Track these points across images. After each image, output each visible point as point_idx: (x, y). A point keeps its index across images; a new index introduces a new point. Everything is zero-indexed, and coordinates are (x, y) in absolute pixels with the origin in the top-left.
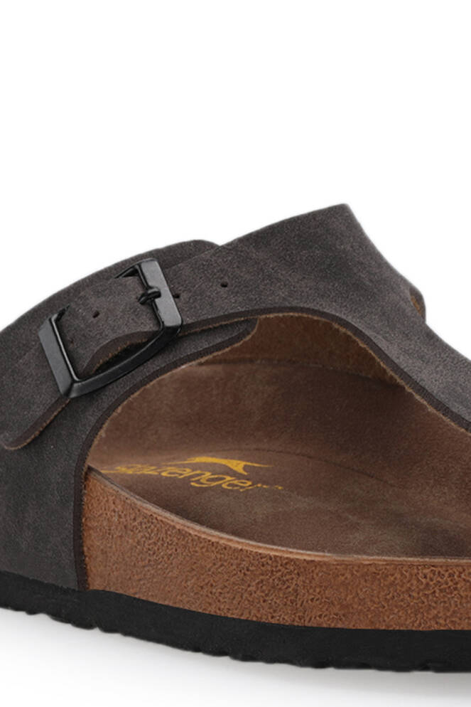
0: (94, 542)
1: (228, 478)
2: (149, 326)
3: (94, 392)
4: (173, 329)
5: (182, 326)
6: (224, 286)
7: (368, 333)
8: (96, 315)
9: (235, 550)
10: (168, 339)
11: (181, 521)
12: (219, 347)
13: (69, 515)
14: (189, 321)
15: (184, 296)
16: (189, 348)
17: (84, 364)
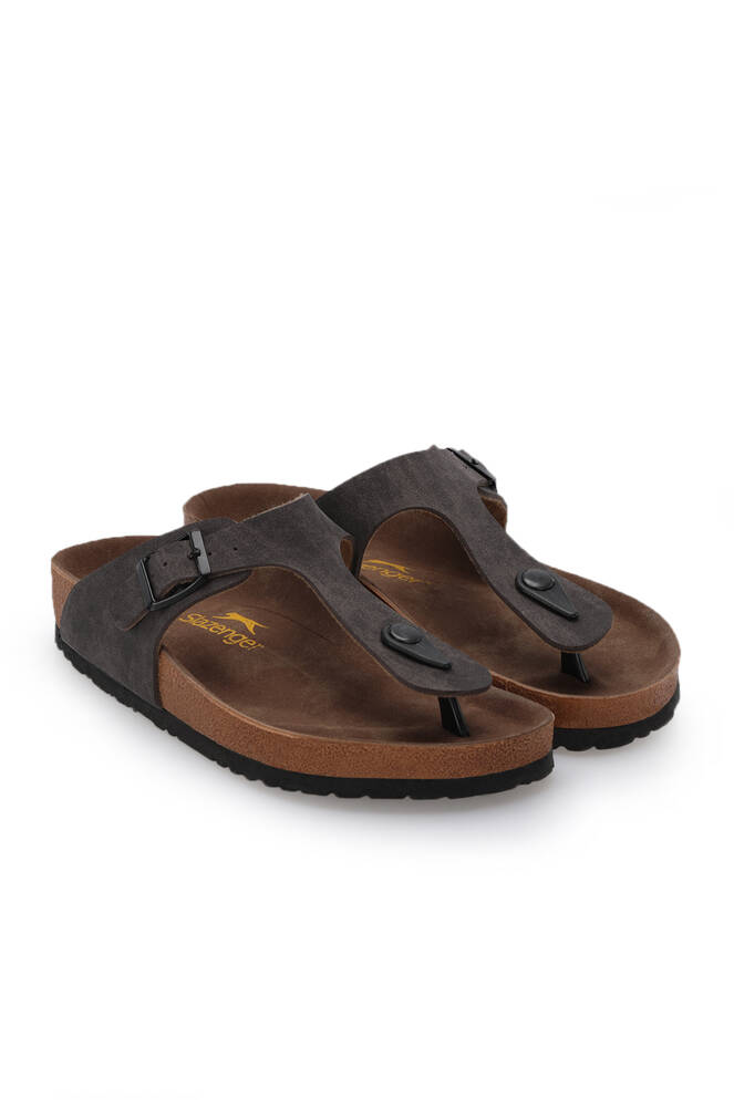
0: (164, 687)
1: (244, 637)
2: (193, 574)
3: (164, 608)
4: (206, 576)
5: (210, 574)
6: (235, 549)
7: (312, 580)
8: (165, 564)
9: (231, 717)
10: (206, 581)
11: (207, 692)
12: (231, 586)
13: (151, 671)
14: (214, 571)
15: (214, 554)
16: (215, 586)
17: (158, 592)
